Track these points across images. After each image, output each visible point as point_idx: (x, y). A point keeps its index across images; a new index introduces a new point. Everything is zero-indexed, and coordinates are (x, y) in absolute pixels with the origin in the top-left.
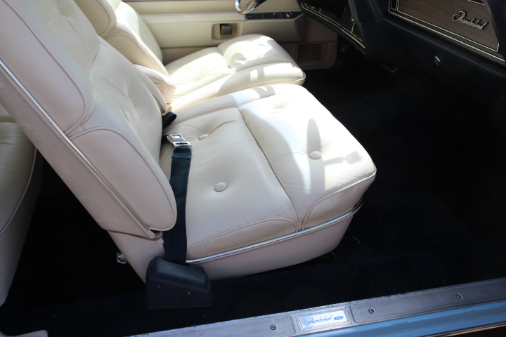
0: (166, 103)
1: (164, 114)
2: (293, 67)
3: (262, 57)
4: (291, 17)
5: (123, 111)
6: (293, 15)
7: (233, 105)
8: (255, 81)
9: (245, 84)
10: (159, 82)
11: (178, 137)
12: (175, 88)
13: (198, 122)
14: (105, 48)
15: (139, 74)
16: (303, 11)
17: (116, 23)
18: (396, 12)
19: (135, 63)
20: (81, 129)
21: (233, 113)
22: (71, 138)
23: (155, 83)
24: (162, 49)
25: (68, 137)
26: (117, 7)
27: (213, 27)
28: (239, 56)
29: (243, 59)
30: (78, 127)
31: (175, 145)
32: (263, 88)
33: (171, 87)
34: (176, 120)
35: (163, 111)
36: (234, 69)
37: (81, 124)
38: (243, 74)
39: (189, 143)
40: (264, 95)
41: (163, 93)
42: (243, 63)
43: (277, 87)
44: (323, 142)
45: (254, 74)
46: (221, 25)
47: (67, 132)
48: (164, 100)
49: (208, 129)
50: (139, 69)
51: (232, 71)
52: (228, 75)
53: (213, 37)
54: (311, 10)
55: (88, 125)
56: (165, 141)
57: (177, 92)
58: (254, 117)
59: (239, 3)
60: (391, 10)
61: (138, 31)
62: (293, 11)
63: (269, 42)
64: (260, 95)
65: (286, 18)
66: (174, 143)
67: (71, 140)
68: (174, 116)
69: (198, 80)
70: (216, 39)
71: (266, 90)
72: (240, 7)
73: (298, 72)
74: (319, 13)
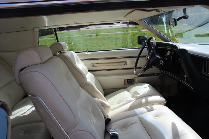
0: (106, 113)
1: (106, 119)
2: (161, 97)
3: (146, 93)
4: (157, 76)
5: (90, 120)
6: (158, 74)
7: (136, 115)
8: (144, 104)
9: (140, 105)
10: (103, 105)
11: (112, 130)
12: (110, 107)
13: (120, 122)
14: (83, 92)
15: (95, 102)
16: (162, 73)
17: (87, 81)
18: (206, 73)
19: (93, 97)
20: (73, 130)
21: (136, 119)
22: (69, 134)
23: (102, 105)
24: (104, 89)
25: (67, 134)
26: (87, 74)
27: (125, 80)
28: (136, 93)
29: (138, 94)
30: (72, 129)
31: (111, 134)
32: (148, 107)
33: (108, 107)
34: (111, 121)
35: (105, 118)
36: (135, 98)
37: (73, 128)
38: (139, 101)
39: (117, 133)
40: (149, 111)
41: (105, 109)
42: (139, 96)
43: (155, 107)
44: (180, 134)
45: (144, 100)
46: (128, 79)
47: (67, 132)
48: (105, 112)
49: (125, 126)
50: (95, 99)
51: (134, 99)
52: (132, 101)
53: (125, 84)
54: (166, 72)
55: (76, 128)
56: (106, 132)
57: (111, 109)
58: (146, 121)
59: (136, 71)
60: (204, 73)
61: (94, 83)
62: (158, 73)
63: (149, 86)
64: (147, 110)
65: (155, 76)
66: (111, 133)
67: (68, 135)
68: (110, 120)
69: (119, 103)
70: (126, 85)
71: (150, 108)
72: (136, 72)
73: (163, 99)
74: (169, 74)
